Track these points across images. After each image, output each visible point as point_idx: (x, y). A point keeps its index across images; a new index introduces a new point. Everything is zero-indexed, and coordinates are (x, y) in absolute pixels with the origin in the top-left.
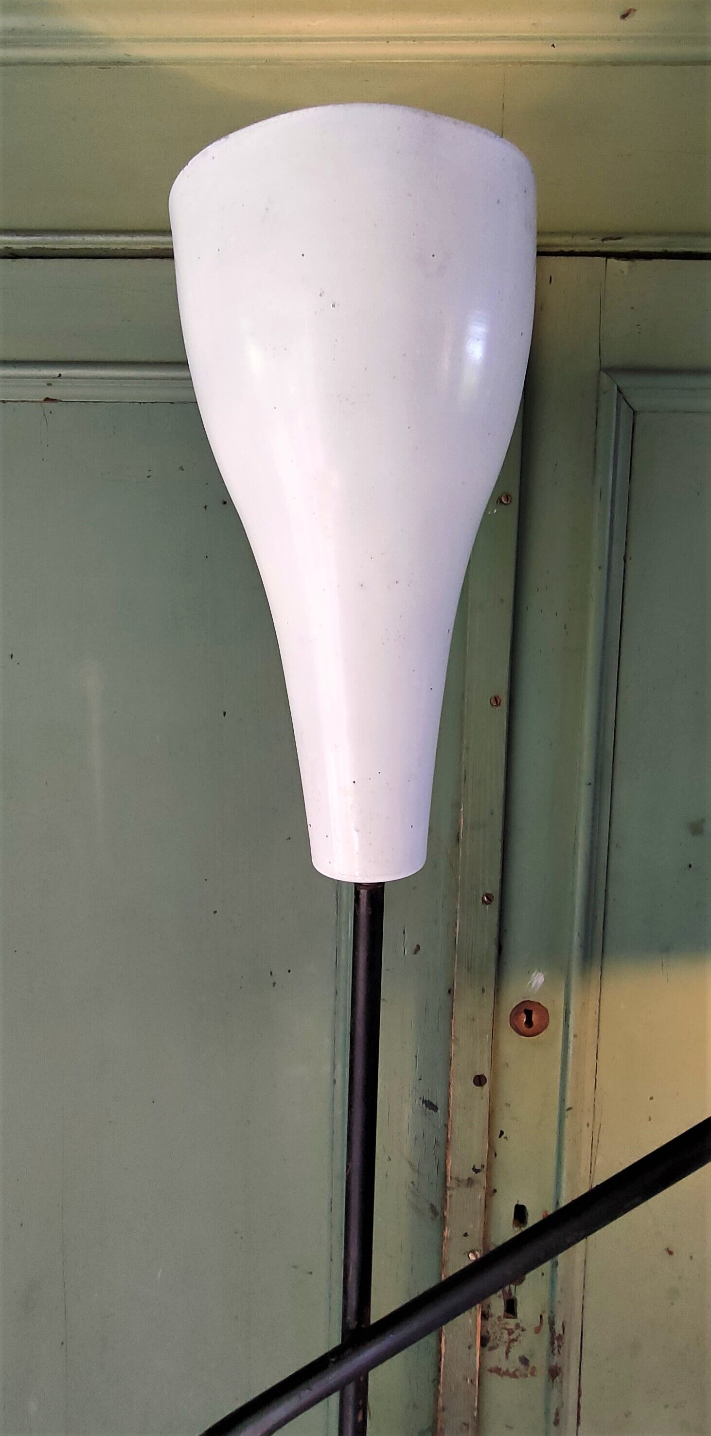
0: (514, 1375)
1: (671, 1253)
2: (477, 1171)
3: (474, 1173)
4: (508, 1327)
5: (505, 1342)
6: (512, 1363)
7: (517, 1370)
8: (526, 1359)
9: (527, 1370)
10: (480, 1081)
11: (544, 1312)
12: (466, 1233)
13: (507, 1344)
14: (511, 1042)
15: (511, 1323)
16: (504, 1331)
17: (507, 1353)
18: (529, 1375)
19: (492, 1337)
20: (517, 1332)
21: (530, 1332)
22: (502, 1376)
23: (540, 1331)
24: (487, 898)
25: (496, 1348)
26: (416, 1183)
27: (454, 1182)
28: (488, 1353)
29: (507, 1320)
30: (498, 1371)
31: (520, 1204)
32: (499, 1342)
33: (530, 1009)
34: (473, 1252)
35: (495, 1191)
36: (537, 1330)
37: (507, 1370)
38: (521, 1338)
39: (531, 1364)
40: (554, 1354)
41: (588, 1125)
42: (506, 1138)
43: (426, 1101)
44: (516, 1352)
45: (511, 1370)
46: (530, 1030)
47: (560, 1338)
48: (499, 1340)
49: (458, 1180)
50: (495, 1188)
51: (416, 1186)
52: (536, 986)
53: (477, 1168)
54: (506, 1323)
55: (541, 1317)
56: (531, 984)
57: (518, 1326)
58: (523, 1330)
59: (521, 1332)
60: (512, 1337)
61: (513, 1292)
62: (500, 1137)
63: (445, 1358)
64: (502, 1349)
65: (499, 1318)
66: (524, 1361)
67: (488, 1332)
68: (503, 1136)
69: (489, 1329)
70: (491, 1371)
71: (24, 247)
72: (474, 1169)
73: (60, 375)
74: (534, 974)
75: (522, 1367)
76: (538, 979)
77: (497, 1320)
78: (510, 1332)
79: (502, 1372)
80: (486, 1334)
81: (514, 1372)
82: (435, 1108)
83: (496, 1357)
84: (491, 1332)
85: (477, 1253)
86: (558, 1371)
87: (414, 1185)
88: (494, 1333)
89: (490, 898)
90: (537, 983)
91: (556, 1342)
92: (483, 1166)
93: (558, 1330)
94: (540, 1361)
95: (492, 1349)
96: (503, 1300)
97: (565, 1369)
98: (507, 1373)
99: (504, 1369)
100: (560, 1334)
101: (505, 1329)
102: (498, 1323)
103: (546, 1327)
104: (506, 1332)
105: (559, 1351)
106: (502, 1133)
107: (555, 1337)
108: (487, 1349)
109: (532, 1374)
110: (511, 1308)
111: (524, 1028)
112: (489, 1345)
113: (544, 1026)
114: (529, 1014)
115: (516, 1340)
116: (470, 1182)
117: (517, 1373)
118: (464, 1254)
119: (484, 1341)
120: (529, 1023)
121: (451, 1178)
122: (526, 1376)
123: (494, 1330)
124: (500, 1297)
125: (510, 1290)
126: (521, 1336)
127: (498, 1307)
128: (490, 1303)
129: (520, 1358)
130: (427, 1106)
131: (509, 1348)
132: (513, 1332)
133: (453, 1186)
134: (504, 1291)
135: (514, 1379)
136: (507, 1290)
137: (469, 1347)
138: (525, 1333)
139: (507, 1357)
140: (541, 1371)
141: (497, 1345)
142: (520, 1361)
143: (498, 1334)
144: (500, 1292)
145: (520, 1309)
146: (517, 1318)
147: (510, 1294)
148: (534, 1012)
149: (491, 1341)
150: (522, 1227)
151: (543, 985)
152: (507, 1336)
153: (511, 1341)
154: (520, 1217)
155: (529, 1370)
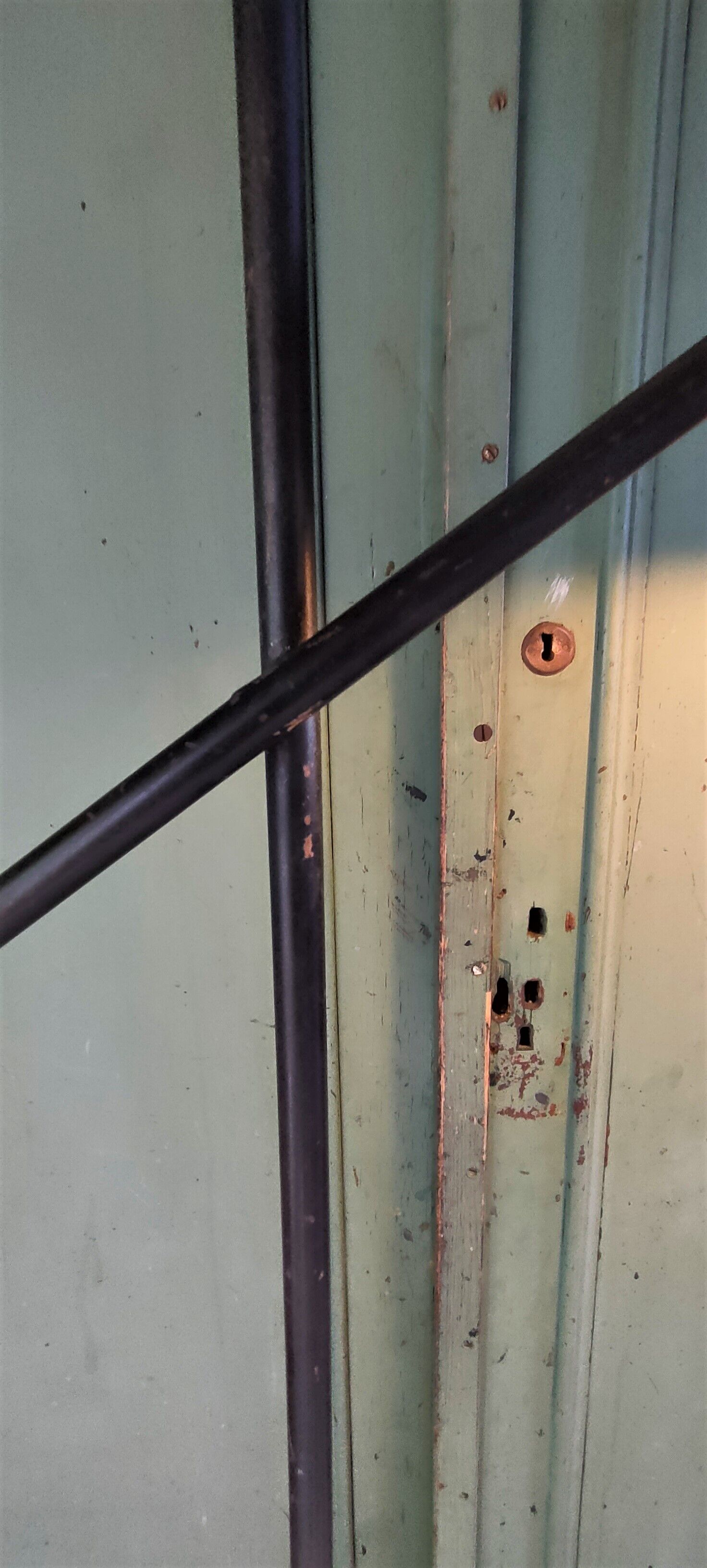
0: (529, 1116)
3: (476, 861)
4: (522, 1060)
5: (519, 1079)
6: (528, 1102)
7: (534, 1109)
8: (544, 1097)
9: (545, 1109)
10: (483, 733)
11: (566, 1039)
12: (469, 942)
13: (521, 1080)
14: (523, 684)
15: (526, 1055)
16: (516, 1065)
17: (522, 1090)
18: (548, 1114)
19: (503, 1073)
20: (533, 1066)
21: (549, 1065)
22: (515, 1117)
23: (561, 1061)
24: (490, 451)
25: (508, 1087)
26: (401, 897)
27: (450, 873)
28: (499, 1092)
29: (520, 1052)
30: (510, 1112)
31: (536, 907)
32: (510, 1079)
33: (549, 633)
34: (478, 964)
35: (504, 891)
36: (558, 1062)
37: (522, 1110)
38: (537, 1073)
39: (551, 1101)
40: (579, 1085)
42: (518, 820)
43: (410, 787)
44: (530, 1091)
45: (526, 1111)
46: (549, 664)
47: (587, 1065)
48: (511, 1076)
49: (455, 871)
50: (504, 888)
51: (402, 902)
52: (557, 601)
53: (482, 854)
54: (520, 1056)
55: (563, 1045)
56: (550, 598)
57: (534, 1058)
58: (541, 1063)
59: (538, 1066)
60: (527, 1072)
61: (528, 1017)
62: (510, 818)
63: (445, 1097)
64: (515, 1087)
65: (511, 1051)
66: (542, 1098)
67: (497, 1068)
68: (514, 817)
69: (499, 1065)
70: (502, 1113)
72: (477, 857)
74: (555, 582)
75: (539, 1106)
76: (561, 589)
77: (508, 1054)
78: (525, 1066)
79: (515, 1113)
80: (496, 1071)
81: (530, 1112)
82: (422, 796)
83: (508, 1097)
84: (501, 1068)
85: (483, 965)
86: (584, 1103)
87: (400, 901)
88: (506, 1068)
89: (492, 450)
90: (559, 595)
91: (581, 1071)
92: (489, 852)
93: (585, 1056)
94: (560, 1098)
95: (502, 1087)
96: (516, 1029)
97: (590, 1102)
98: (521, 1114)
99: (518, 1110)
100: (586, 1061)
101: (518, 1062)
102: (509, 1056)
103: (568, 1059)
104: (519, 1066)
105: (585, 1080)
106: (512, 813)
107: (580, 1065)
108: (497, 1087)
109: (552, 1112)
110: (525, 1037)
111: (541, 661)
112: (500, 1083)
113: (569, 658)
114: (548, 640)
115: (532, 1075)
116: (472, 874)
117: (533, 1113)
118: (467, 968)
119: (494, 1079)
120: (547, 655)
121: (448, 870)
122: (544, 1115)
123: (505, 1065)
124: (512, 1025)
125: (524, 1016)
126: (538, 1069)
127: (509, 1036)
128: (500, 1033)
129: (536, 1095)
130: (412, 794)
131: (523, 1085)
132: (528, 1066)
133: (451, 880)
134: (517, 1017)
135: (530, 1121)
136: (521, 1017)
137: (475, 1082)
138: (543, 1066)
139: (521, 1096)
140: (563, 1110)
141: (509, 1082)
142: (537, 1099)
143: (510, 1070)
144: (512, 1019)
145: (537, 1038)
146: (533, 1049)
147: (525, 1021)
148: (555, 638)
149: (502, 1079)
150: (540, 935)
151: (565, 600)
152: (523, 1071)
153: (526, 1077)
154: (538, 922)
155: (550, 1110)
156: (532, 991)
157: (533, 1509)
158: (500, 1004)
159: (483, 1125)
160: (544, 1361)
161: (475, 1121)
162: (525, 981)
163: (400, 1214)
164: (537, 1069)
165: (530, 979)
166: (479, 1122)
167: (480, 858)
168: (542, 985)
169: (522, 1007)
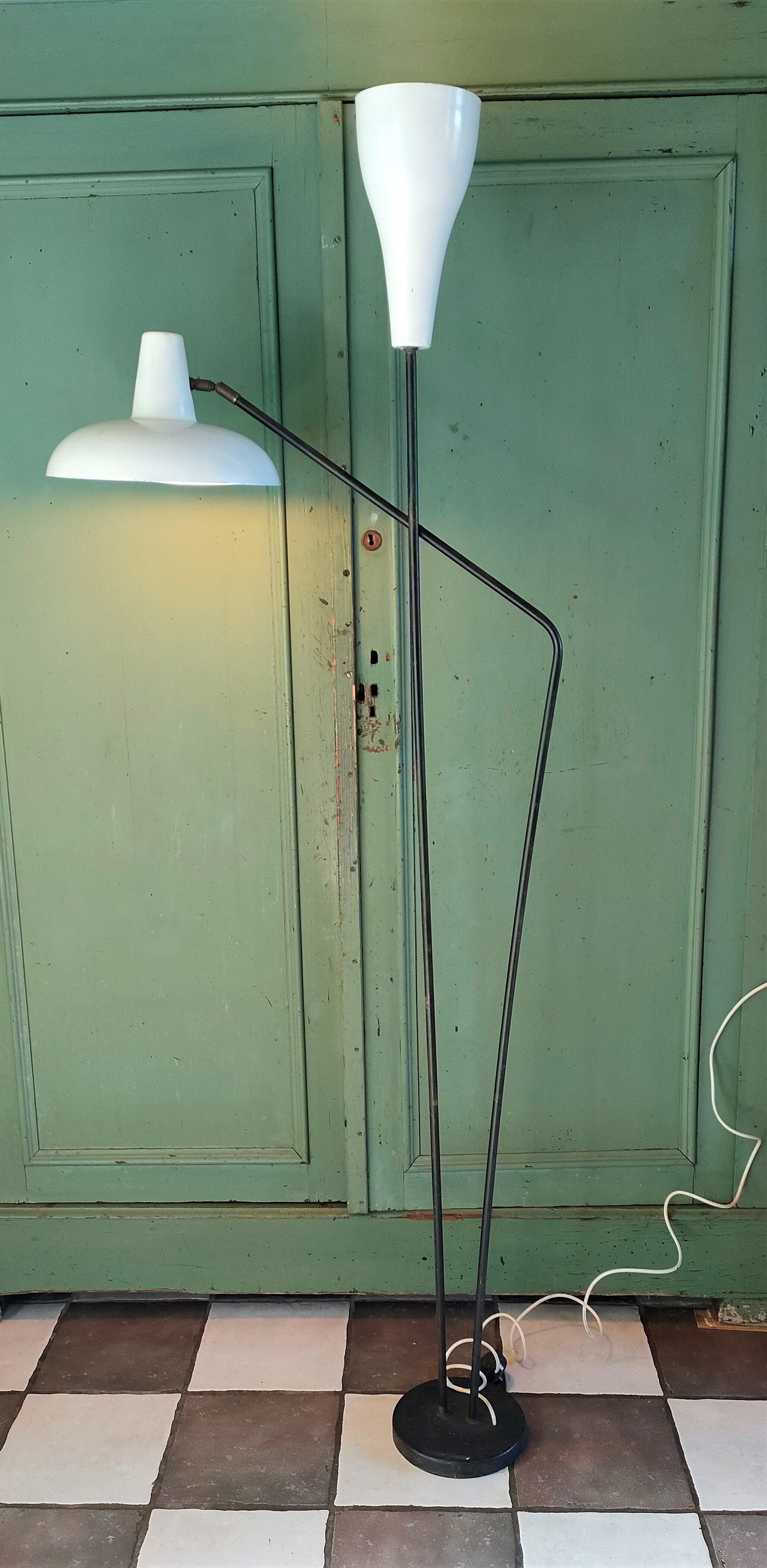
0: (376, 751)
1: (457, 678)
3: (346, 627)
4: (372, 723)
5: (371, 732)
6: (375, 744)
7: (378, 747)
9: (383, 747)
10: (346, 573)
11: (390, 713)
12: (344, 662)
14: (362, 553)
15: (373, 719)
17: (373, 737)
19: (364, 729)
20: (377, 726)
21: (384, 724)
22: (370, 751)
23: (389, 724)
25: (366, 736)
26: (319, 649)
28: (362, 738)
29: (371, 719)
30: (368, 748)
31: (374, 650)
32: (367, 732)
33: (372, 534)
34: (349, 672)
35: (360, 643)
37: (373, 748)
38: (379, 729)
39: (386, 743)
40: (396, 733)
42: (363, 611)
43: (321, 600)
44: (377, 738)
45: (375, 748)
46: (372, 547)
49: (338, 631)
50: (360, 641)
52: (374, 521)
53: (348, 623)
55: (389, 715)
56: (371, 521)
57: (377, 722)
58: (380, 724)
59: (379, 726)
60: (374, 729)
61: (373, 702)
62: (360, 610)
63: (338, 736)
64: (369, 736)
65: (367, 718)
66: (382, 742)
67: (361, 727)
69: (361, 725)
70: (363, 749)
71: (76, 108)
72: (346, 624)
73: (99, 181)
74: (372, 515)
75: (380, 745)
76: (375, 517)
77: (365, 719)
79: (370, 749)
81: (376, 749)
82: (326, 603)
83: (366, 741)
84: (363, 726)
85: (351, 673)
91: (396, 725)
92: (351, 622)
93: (398, 719)
94: (390, 742)
95: (364, 736)
96: (367, 708)
97: (403, 742)
98: (373, 750)
99: (371, 747)
101: (370, 724)
102: (365, 721)
103: (392, 722)
104: (371, 726)
106: (361, 608)
107: (396, 723)
108: (361, 735)
109: (386, 750)
110: (372, 713)
111: (369, 546)
112: (362, 734)
113: (380, 545)
114: (371, 537)
115: (376, 730)
116: (345, 632)
117: (378, 749)
118: (345, 674)
119: (359, 732)
120: (371, 543)
121: (335, 630)
122: (383, 751)
123: (365, 725)
124: (366, 705)
125: (371, 701)
126: (379, 727)
127: (366, 711)
128: (361, 709)
129: (379, 740)
130: (322, 602)
131: (373, 735)
132: (375, 726)
133: (336, 634)
134: (368, 701)
135: (376, 753)
137: (350, 728)
138: (381, 726)
139: (372, 741)
140: (391, 747)
141: (367, 733)
142: (380, 742)
143: (367, 727)
144: (366, 703)
145: (377, 712)
146: (376, 717)
147: (372, 704)
148: (373, 536)
149: (363, 732)
150: (376, 664)
151: (377, 522)
152: (371, 728)
153: (374, 731)
154: (374, 658)
155: (385, 747)
156: (374, 690)
157: (392, 980)
158: (360, 696)
159: (354, 750)
160: (391, 887)
162: (371, 684)
163: (322, 810)
165: (373, 683)
166: (352, 748)
167: (348, 625)
168: (378, 686)
169: (370, 697)
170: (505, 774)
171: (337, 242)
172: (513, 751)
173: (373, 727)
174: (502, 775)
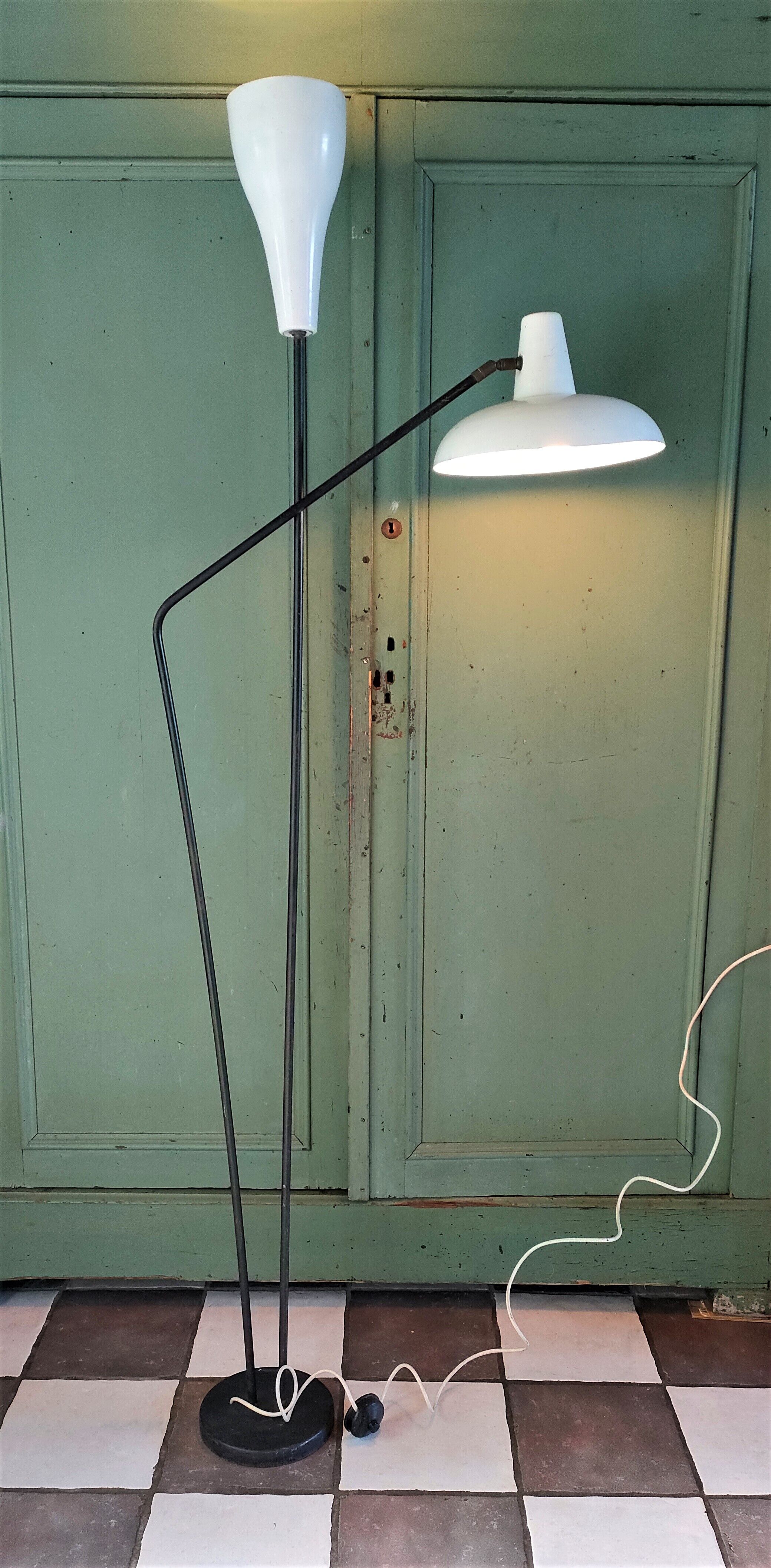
0: (390, 737)
1: (472, 667)
2: (366, 612)
3: (364, 613)
4: (387, 709)
6: (389, 731)
7: (392, 734)
8: (397, 728)
9: (397, 734)
10: (366, 560)
11: (404, 698)
12: (362, 648)
13: (385, 719)
14: (383, 543)
15: (388, 706)
16: (383, 712)
17: (387, 724)
18: (399, 737)
19: (378, 715)
20: (391, 712)
21: (398, 711)
22: (384, 737)
23: (403, 711)
25: (380, 722)
27: (354, 618)
28: (376, 725)
29: (386, 705)
30: (382, 735)
31: (390, 638)
32: (382, 718)
33: (391, 522)
34: (365, 658)
35: (377, 629)
36: (402, 711)
37: (387, 734)
38: (393, 716)
39: (400, 730)
40: (410, 720)
41: (425, 591)
42: (381, 598)
43: (338, 586)
44: (391, 724)
45: (389, 735)
46: (392, 534)
47: (413, 710)
49: (355, 616)
50: (376, 627)
52: (394, 510)
53: (366, 610)
54: (385, 707)
55: (404, 702)
56: (392, 508)
57: (391, 708)
58: (395, 711)
59: (394, 713)
60: (389, 715)
61: (388, 688)
62: (379, 597)
63: (353, 721)
64: (384, 722)
65: (382, 704)
68: (380, 597)
69: (376, 711)
70: (377, 735)
71: (112, 92)
72: (364, 611)
73: (132, 165)
74: (393, 503)
75: (395, 732)
76: (395, 505)
77: (380, 705)
78: (388, 712)
80: (375, 714)
81: (391, 736)
82: (345, 590)
83: (380, 728)
84: (377, 713)
85: (368, 659)
86: (413, 729)
87: (335, 636)
88: (380, 713)
90: (395, 508)
91: (411, 712)
92: (369, 609)
93: (412, 706)
94: (404, 729)
95: (378, 722)
96: (383, 694)
97: (416, 729)
98: (387, 736)
99: (385, 734)
101: (385, 710)
102: (380, 707)
103: (407, 708)
104: (385, 712)
105: (413, 719)
106: (380, 595)
108: (376, 722)
110: (388, 700)
111: (388, 533)
112: (377, 720)
113: (399, 533)
114: (391, 525)
115: (391, 717)
116: (363, 618)
117: (392, 736)
118: (361, 660)
119: (374, 718)
120: (391, 531)
121: (353, 616)
122: (397, 737)
123: (379, 711)
124: (382, 692)
125: (387, 687)
127: (381, 698)
128: (377, 695)
129: (393, 727)
130: (340, 588)
131: (387, 721)
132: (389, 712)
133: (354, 621)
135: (390, 739)
136: (385, 688)
137: (365, 714)
138: (396, 712)
139: (386, 727)
140: (405, 734)
141: (381, 720)
142: (393, 729)
143: (381, 714)
144: (382, 689)
145: (392, 699)
146: (391, 704)
147: (387, 690)
148: (394, 525)
149: (378, 718)
150: (392, 651)
151: (398, 509)
152: (386, 715)
153: (389, 717)
154: (391, 645)
155: (399, 734)
156: (390, 676)
158: (376, 682)
159: (369, 736)
160: (401, 873)
161: (366, 733)
162: (387, 671)
163: (334, 795)
164: (393, 714)
165: (389, 670)
166: (367, 734)
168: (394, 673)
169: (385, 684)
170: (517, 763)
171: (366, 232)
172: (525, 741)
173: (387, 713)
174: (513, 764)
